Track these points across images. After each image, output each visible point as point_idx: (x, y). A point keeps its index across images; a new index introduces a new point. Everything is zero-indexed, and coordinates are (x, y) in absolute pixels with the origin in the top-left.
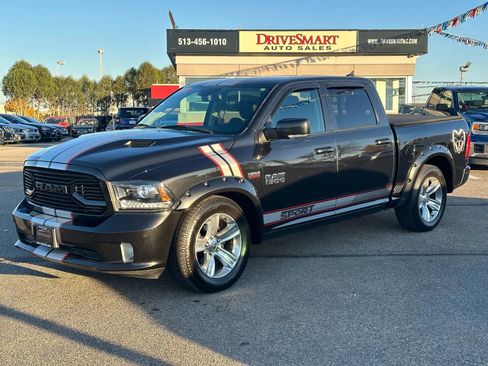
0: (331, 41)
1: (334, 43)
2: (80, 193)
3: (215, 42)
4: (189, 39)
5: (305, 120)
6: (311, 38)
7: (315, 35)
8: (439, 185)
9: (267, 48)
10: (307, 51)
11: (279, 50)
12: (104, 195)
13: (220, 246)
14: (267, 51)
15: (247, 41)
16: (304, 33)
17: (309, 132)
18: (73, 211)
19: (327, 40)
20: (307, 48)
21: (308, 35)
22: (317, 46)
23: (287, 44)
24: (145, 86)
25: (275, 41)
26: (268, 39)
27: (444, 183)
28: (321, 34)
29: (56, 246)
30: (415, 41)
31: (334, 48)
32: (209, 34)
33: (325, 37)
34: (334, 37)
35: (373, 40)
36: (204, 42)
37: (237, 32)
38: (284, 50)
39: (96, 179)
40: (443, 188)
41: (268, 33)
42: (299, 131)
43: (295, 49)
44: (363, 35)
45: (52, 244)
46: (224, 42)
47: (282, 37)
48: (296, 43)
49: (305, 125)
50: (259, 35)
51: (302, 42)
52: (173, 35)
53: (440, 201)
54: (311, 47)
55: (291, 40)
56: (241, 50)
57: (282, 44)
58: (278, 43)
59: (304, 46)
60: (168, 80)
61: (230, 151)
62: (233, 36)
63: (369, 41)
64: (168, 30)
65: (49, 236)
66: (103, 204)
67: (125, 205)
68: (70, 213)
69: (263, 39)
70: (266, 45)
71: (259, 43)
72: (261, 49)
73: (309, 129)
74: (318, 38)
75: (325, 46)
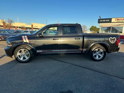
4: (102, 20)
8: (103, 51)
11: (120, 21)
15: (113, 20)
26: (118, 19)
36: (105, 21)
37: (111, 18)
38: (121, 21)
46: (109, 20)
47: (121, 19)
53: (103, 55)
55: (123, 19)
56: (112, 22)
64: (99, 19)
69: (117, 19)
71: (116, 20)
72: (116, 21)
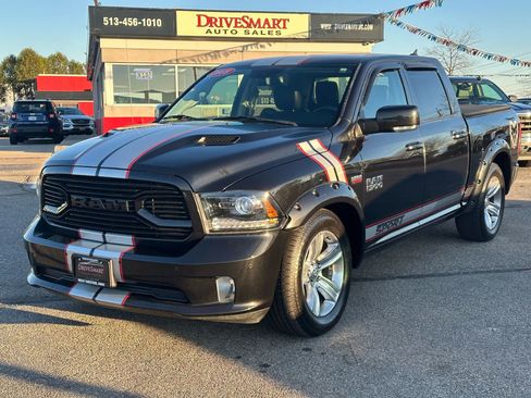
0: (281, 24)
1: (284, 27)
2: (150, 210)
3: (148, 22)
4: (116, 19)
5: (413, 108)
6: (259, 21)
7: (263, 17)
8: (499, 187)
9: (209, 31)
10: (255, 36)
11: (222, 34)
12: (189, 212)
13: (320, 274)
14: (209, 35)
15: (186, 23)
16: (251, 15)
17: (418, 123)
18: (137, 235)
19: (276, 23)
20: (255, 32)
21: (255, 17)
22: (265, 31)
23: (232, 28)
24: (28, 77)
25: (218, 24)
26: (209, 20)
27: (503, 184)
28: (270, 17)
29: (113, 284)
30: (371, 27)
31: (285, 34)
32: (140, 13)
33: (274, 20)
34: (284, 21)
35: (326, 25)
36: (134, 22)
37: (173, 12)
38: (229, 35)
39: (178, 190)
40: (502, 189)
41: (210, 14)
42: (407, 122)
43: (241, 33)
44: (316, 19)
45: (107, 281)
46: (159, 23)
47: (226, 19)
48: (242, 26)
49: (414, 114)
50: (199, 17)
51: (249, 26)
52: (96, 14)
53: (499, 205)
54: (259, 30)
55: (236, 23)
56: (178, 34)
57: (225, 27)
58: (221, 26)
59: (251, 30)
60: (55, 71)
61: (329, 148)
62: (169, 16)
63: (322, 26)
64: (90, 7)
65: (101, 271)
66: (188, 225)
67: (218, 224)
68: (130, 237)
69: (204, 21)
70: (207, 28)
71: (199, 25)
72: (202, 32)
73: (418, 119)
74: (267, 20)
75: (275, 30)
